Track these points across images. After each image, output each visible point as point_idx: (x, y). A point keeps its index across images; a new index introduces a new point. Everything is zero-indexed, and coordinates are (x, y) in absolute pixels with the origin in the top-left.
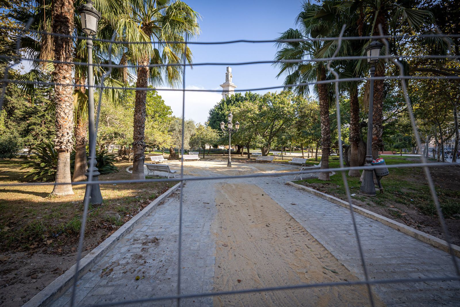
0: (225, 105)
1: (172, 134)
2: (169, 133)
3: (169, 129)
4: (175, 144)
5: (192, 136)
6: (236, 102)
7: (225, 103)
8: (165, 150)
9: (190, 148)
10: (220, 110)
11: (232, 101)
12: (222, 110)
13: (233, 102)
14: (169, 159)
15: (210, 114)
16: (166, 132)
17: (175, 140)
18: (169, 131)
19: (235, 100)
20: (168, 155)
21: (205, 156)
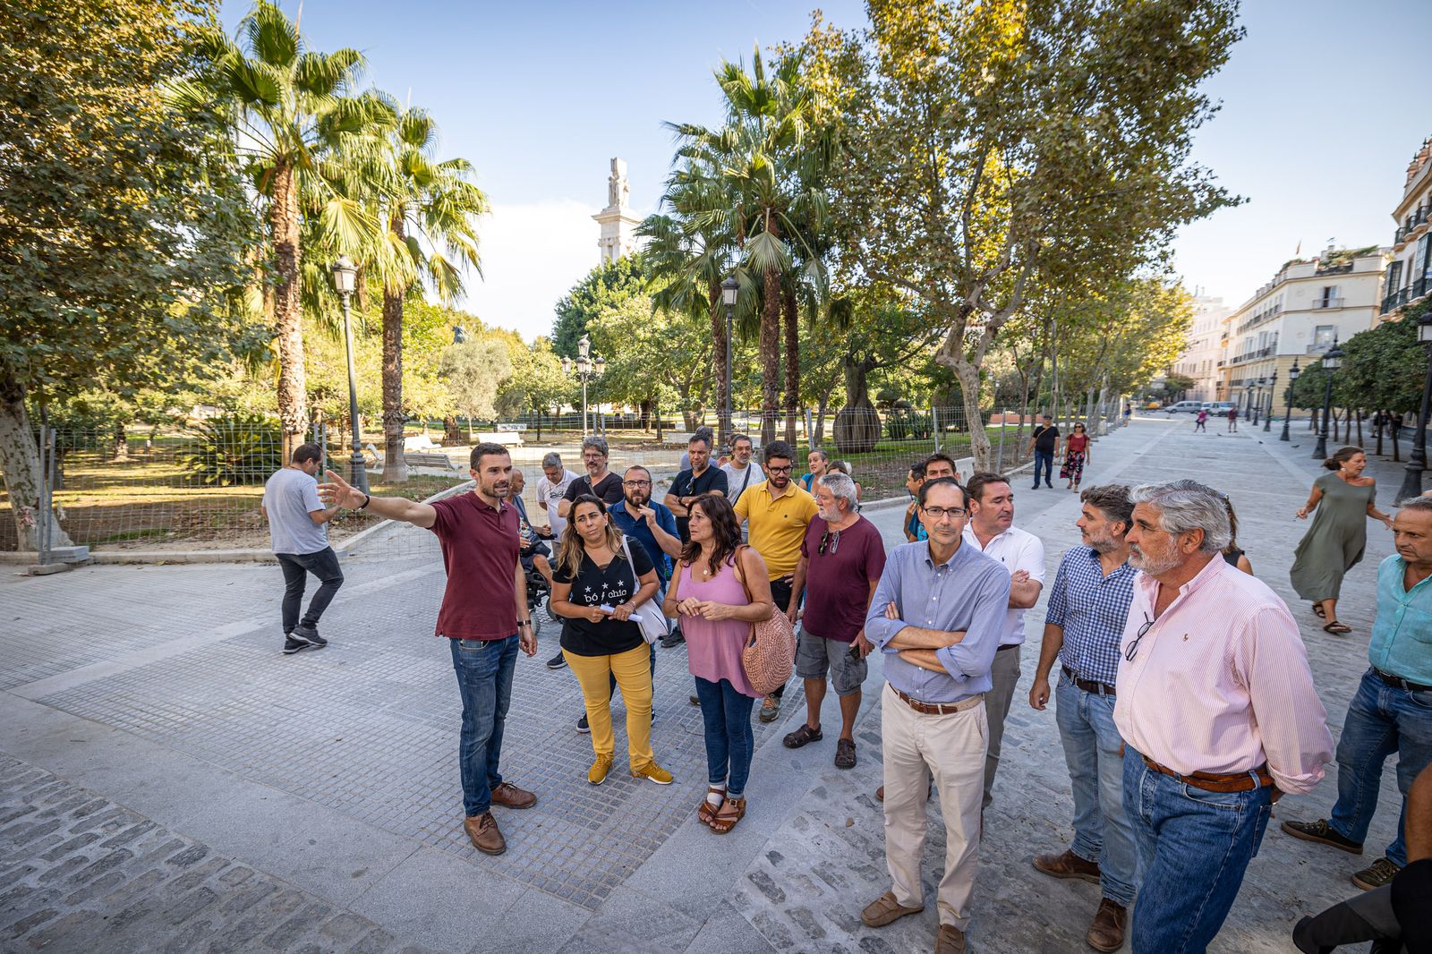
0: (601, 287)
1: (450, 382)
2: (441, 379)
3: (440, 368)
4: (457, 407)
5: (502, 384)
6: (631, 279)
7: (600, 282)
8: (433, 423)
9: (496, 415)
10: (587, 301)
11: (621, 276)
12: (592, 301)
13: (623, 279)
14: (444, 443)
15: (559, 312)
16: (433, 376)
17: (457, 396)
18: (440, 374)
19: (628, 272)
20: (441, 435)
21: (542, 436)
